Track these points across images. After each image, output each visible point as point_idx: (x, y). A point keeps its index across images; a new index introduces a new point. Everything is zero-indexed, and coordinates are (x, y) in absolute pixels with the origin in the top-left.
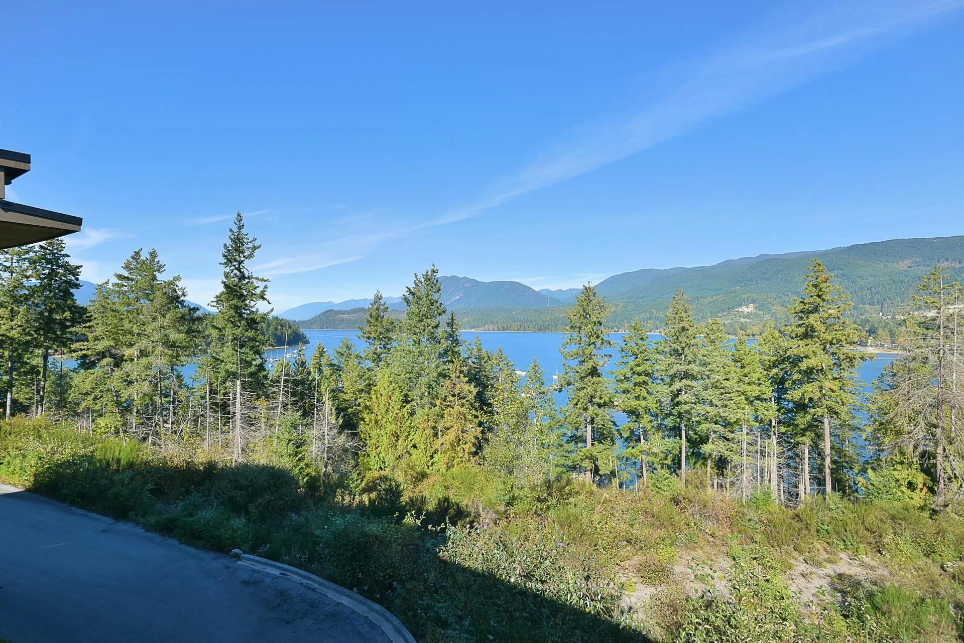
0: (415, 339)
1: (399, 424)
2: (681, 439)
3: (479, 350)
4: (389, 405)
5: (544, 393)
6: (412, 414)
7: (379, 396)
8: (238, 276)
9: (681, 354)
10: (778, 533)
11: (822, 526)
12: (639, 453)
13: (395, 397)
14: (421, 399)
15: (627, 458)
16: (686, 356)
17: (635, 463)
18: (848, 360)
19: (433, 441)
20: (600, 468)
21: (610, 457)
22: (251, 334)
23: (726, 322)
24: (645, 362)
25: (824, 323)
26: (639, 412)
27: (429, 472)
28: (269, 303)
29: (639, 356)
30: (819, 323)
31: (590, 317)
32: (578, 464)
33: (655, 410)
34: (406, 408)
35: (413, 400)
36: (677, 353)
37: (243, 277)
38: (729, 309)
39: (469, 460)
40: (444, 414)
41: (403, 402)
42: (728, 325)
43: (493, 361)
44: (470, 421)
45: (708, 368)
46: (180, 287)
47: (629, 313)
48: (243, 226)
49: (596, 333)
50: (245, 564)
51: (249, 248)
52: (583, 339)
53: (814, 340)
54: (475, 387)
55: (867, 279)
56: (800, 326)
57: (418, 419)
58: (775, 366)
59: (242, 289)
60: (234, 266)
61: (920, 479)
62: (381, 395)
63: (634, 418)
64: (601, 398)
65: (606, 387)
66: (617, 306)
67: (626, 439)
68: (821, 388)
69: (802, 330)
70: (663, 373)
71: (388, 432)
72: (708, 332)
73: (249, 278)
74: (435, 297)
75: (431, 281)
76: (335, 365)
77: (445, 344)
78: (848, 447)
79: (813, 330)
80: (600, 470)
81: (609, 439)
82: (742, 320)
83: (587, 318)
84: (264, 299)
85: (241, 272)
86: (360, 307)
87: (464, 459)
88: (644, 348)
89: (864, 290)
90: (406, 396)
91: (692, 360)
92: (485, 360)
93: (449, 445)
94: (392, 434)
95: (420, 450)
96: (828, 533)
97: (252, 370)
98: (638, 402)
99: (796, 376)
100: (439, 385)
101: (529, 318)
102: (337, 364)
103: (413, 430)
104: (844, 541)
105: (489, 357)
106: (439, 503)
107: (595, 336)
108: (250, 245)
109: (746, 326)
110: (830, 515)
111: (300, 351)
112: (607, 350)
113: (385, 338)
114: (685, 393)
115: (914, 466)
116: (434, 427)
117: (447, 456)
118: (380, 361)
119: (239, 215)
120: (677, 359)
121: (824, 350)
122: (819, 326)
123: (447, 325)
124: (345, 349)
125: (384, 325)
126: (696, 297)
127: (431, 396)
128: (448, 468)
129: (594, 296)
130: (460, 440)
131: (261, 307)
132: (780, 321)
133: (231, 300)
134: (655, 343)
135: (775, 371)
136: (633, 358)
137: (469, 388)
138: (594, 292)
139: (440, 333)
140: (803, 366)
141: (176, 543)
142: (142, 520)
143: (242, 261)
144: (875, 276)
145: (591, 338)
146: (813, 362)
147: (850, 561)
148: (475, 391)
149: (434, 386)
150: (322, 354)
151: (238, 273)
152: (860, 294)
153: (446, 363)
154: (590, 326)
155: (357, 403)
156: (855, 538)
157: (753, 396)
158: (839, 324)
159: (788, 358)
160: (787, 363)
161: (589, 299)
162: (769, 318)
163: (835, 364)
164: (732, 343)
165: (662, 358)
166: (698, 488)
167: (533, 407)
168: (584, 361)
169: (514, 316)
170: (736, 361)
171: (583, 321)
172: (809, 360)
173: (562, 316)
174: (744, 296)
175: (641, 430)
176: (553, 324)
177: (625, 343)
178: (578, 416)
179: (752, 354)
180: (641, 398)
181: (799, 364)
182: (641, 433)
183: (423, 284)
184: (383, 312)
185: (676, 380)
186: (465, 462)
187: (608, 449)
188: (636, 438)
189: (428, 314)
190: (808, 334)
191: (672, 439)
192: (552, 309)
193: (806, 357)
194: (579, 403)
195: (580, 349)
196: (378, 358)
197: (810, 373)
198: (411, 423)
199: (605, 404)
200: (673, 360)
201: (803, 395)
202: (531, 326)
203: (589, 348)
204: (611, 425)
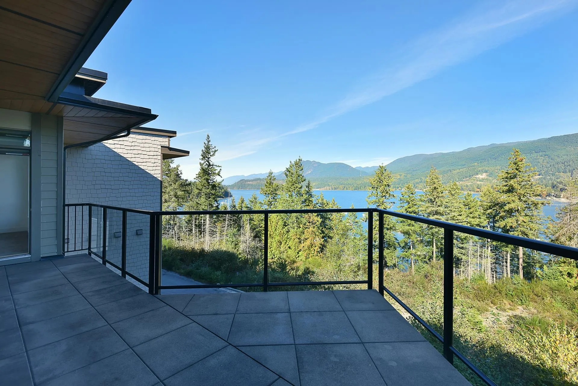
0: (290, 194)
1: (281, 236)
2: (433, 247)
3: (322, 200)
4: (277, 227)
5: (357, 222)
6: (288, 232)
7: (272, 222)
8: (208, 165)
9: (434, 202)
10: (482, 294)
11: (509, 292)
12: (410, 255)
13: (280, 223)
14: (293, 224)
15: (403, 258)
16: (436, 203)
17: (408, 260)
18: (534, 205)
19: (299, 245)
20: (388, 262)
21: (393, 257)
22: (213, 192)
23: (468, 184)
24: (414, 206)
25: (519, 184)
26: (410, 233)
27: (297, 260)
28: (221, 177)
29: (410, 203)
30: (516, 184)
31: (383, 182)
32: (375, 260)
33: (419, 231)
34: (285, 229)
35: (288, 225)
36: (431, 201)
37: (209, 165)
38: (470, 176)
39: (317, 255)
40: (304, 232)
41: (284, 226)
42: (469, 186)
43: (330, 205)
44: (317, 235)
45: (449, 209)
46: (179, 170)
47: (408, 179)
48: (210, 141)
49: (386, 191)
50: (223, 289)
51: (212, 151)
52: (379, 194)
53: (513, 194)
54: (320, 218)
55: (562, 157)
56: (506, 186)
57: (291, 234)
58: (490, 208)
59: (209, 170)
60: (206, 160)
61: (576, 271)
62: (273, 222)
63: (407, 236)
64: (388, 225)
65: (391, 220)
66: (401, 175)
67: (403, 248)
68: (517, 221)
69: (507, 188)
70: (423, 212)
71: (276, 240)
72: (451, 190)
73: (212, 165)
74: (301, 173)
75: (299, 164)
76: (249, 207)
77: (305, 197)
78: (536, 254)
79: (513, 189)
80: (387, 263)
81: (393, 247)
82: (479, 183)
83: (381, 183)
84: (219, 175)
85: (209, 163)
86: (258, 178)
87: (314, 255)
88: (413, 199)
89: (560, 164)
90: (285, 222)
91: (440, 205)
92: (325, 205)
93: (307, 247)
94: (278, 241)
95: (292, 250)
96: (512, 296)
97: (214, 209)
98: (409, 227)
99: (502, 214)
100: (302, 217)
101: (349, 183)
102: (250, 207)
103: (288, 239)
104: (521, 300)
105: (327, 203)
106: (305, 270)
107: (385, 192)
108: (213, 150)
109: (481, 186)
110: (514, 287)
111: (233, 200)
112: (392, 200)
113: (274, 194)
115: (572, 265)
116: (299, 238)
117: (306, 253)
118: (272, 205)
119: (208, 136)
120: (431, 204)
121: (519, 199)
123: (306, 187)
124: (253, 200)
125: (274, 187)
126: (450, 170)
127: (298, 222)
128: (306, 258)
129: (385, 171)
130: (313, 245)
131: (218, 179)
133: (205, 176)
134: (420, 196)
135: (489, 211)
136: (407, 204)
137: (317, 219)
138: (385, 169)
139: (303, 191)
140: (506, 208)
141: (193, 280)
142: (178, 271)
143: (210, 158)
144: (567, 155)
145: (383, 193)
146: (512, 205)
147: (523, 310)
148: (320, 220)
149: (299, 217)
150: (243, 202)
151: (208, 163)
152: (557, 166)
153: (305, 206)
154: (382, 187)
155: (260, 226)
156: (527, 299)
157: (476, 224)
158: (529, 185)
159: (498, 204)
160: (498, 206)
161: (382, 173)
162: (496, 181)
163: (526, 207)
164: (464, 196)
165: (423, 204)
166: (438, 270)
167: (351, 229)
168: (379, 206)
169: (341, 182)
170: (465, 205)
171: (379, 184)
172: (510, 205)
173: (368, 181)
174: (480, 169)
175: (411, 242)
176: (363, 186)
177: (403, 196)
178: (376, 234)
179: (475, 201)
180: (411, 225)
181: (504, 207)
182: (411, 244)
183: (294, 166)
184: (273, 181)
185: (431, 215)
186: (315, 256)
187: (392, 252)
188: (408, 247)
189: (297, 181)
190: (511, 190)
191: (428, 247)
192: (362, 177)
193: (508, 203)
194: (376, 228)
195: (377, 199)
196: (270, 204)
197: (511, 212)
198: (287, 236)
199: (391, 228)
200: (429, 205)
201: (506, 224)
202: (351, 187)
203: (382, 198)
204: (394, 239)
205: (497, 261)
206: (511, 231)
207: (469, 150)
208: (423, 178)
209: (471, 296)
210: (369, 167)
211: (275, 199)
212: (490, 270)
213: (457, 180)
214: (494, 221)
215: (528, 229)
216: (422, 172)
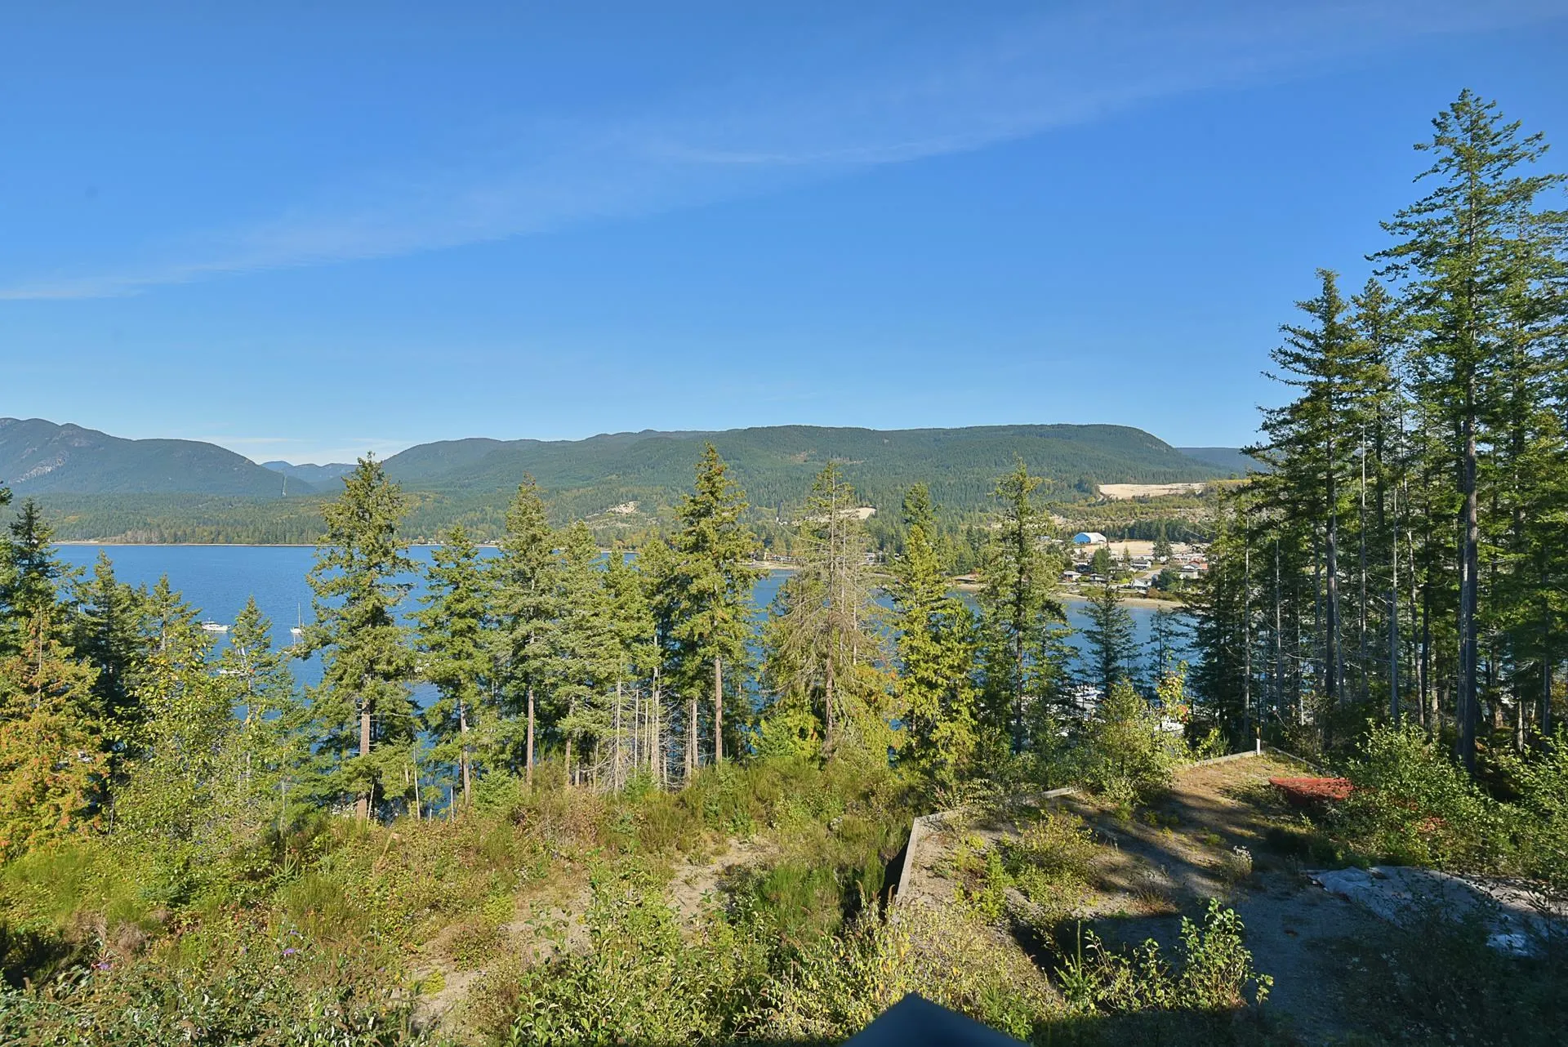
2: (527, 716)
3: (108, 585)
5: (270, 664)
9: (530, 579)
10: (657, 830)
11: (710, 808)
12: (457, 751)
15: (437, 763)
16: (537, 582)
17: (450, 768)
18: (742, 579)
20: (385, 788)
21: (405, 766)
23: (598, 528)
24: (471, 595)
25: (717, 530)
26: (459, 680)
29: (461, 585)
30: (711, 530)
31: (371, 517)
32: (340, 790)
33: (486, 672)
36: (523, 578)
38: (601, 508)
39: (73, 829)
42: (600, 533)
43: (146, 606)
44: (77, 741)
45: (570, 599)
47: (446, 511)
49: (382, 547)
52: (355, 557)
53: (705, 553)
54: (93, 665)
55: (764, 473)
56: (690, 533)
58: (659, 592)
61: (811, 722)
63: (451, 691)
64: (390, 662)
65: (399, 643)
66: (423, 498)
67: (436, 730)
68: (712, 618)
69: (692, 539)
70: (501, 611)
72: (571, 544)
78: (741, 694)
79: (705, 540)
80: (385, 792)
81: (403, 734)
82: (620, 525)
83: (365, 520)
87: (56, 830)
88: (469, 571)
89: (761, 487)
91: (547, 588)
92: (122, 606)
96: (717, 815)
98: (457, 664)
99: (685, 604)
101: (238, 518)
104: (734, 821)
105: (134, 600)
107: (380, 552)
109: (624, 534)
110: (720, 790)
114: (536, 640)
115: (806, 709)
120: (523, 587)
121: (716, 566)
122: (712, 536)
123: (11, 530)
126: (555, 489)
129: (379, 479)
130: (47, 789)
132: (667, 527)
134: (489, 562)
135: (659, 598)
136: (450, 588)
137: (76, 670)
138: (380, 472)
140: (693, 589)
144: (772, 470)
145: (373, 556)
146: (704, 583)
147: (740, 846)
148: (93, 674)
152: (756, 492)
154: (370, 534)
156: (745, 814)
157: (631, 636)
158: (734, 532)
159: (675, 579)
160: (675, 586)
161: (369, 484)
162: (654, 522)
163: (729, 585)
164: (604, 560)
165: (500, 586)
166: (550, 789)
167: (243, 694)
168: (358, 599)
170: (608, 586)
171: (357, 524)
172: (700, 581)
173: (313, 514)
174: (622, 490)
175: (462, 709)
176: (294, 529)
177: (438, 563)
178: (344, 700)
179: (630, 574)
180: (463, 655)
181: (688, 587)
182: (463, 715)
185: (522, 619)
186: (60, 834)
187: (402, 751)
188: (453, 725)
190: (699, 545)
191: (512, 718)
192: (292, 500)
193: (696, 577)
194: (345, 677)
195: (350, 577)
197: (700, 598)
199: (398, 672)
200: (517, 589)
201: (691, 630)
202: (244, 534)
203: (369, 574)
204: (407, 708)
207: (599, 441)
209: (631, 845)
210: (316, 466)
212: (658, 754)
213: (575, 515)
214: (664, 623)
215: (731, 637)
216: (485, 492)
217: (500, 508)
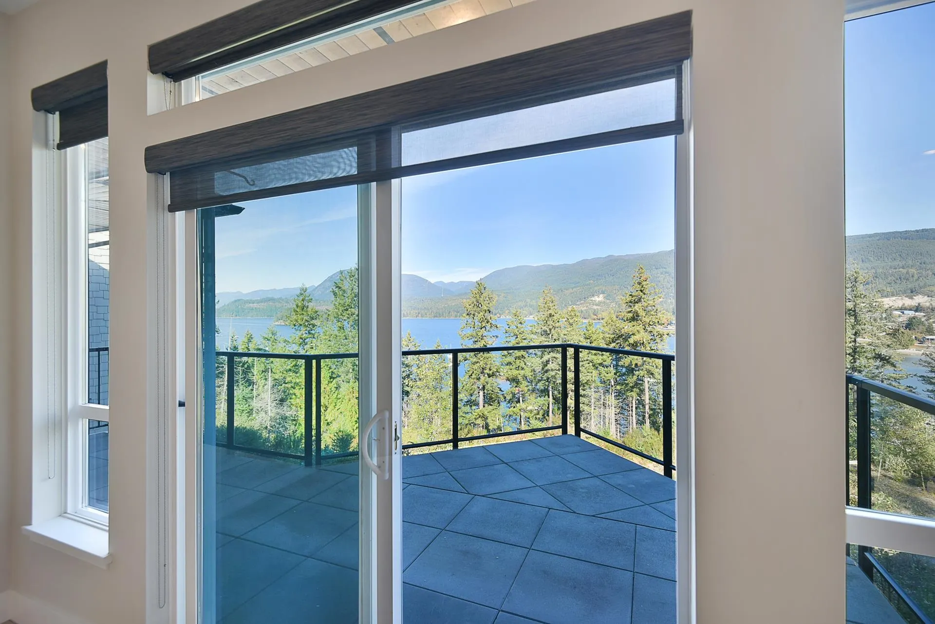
0: (340, 325)
2: (549, 397)
9: (549, 334)
12: (518, 411)
15: (510, 416)
16: (552, 336)
17: (516, 419)
18: (660, 336)
20: (490, 424)
21: (497, 416)
23: (583, 309)
24: (523, 341)
25: (644, 310)
26: (519, 380)
29: (518, 336)
30: (641, 310)
31: (482, 306)
33: (530, 377)
36: (546, 334)
38: (585, 298)
41: (330, 379)
42: (584, 311)
47: (509, 302)
49: (486, 319)
52: (476, 324)
53: (638, 322)
56: (630, 312)
58: (613, 341)
63: (515, 384)
64: (490, 370)
65: (494, 361)
66: (499, 297)
67: (509, 402)
69: (631, 315)
72: (568, 318)
75: (355, 276)
76: (261, 348)
79: (638, 316)
80: (489, 426)
81: (496, 401)
82: (595, 307)
83: (479, 307)
88: (522, 330)
90: (333, 373)
98: (517, 372)
101: (426, 306)
102: (264, 348)
103: (339, 401)
107: (485, 321)
109: (598, 312)
111: (233, 337)
112: (494, 332)
113: (310, 325)
114: (552, 363)
118: (306, 346)
120: (546, 338)
121: (644, 329)
122: (642, 313)
124: (270, 335)
125: (309, 313)
126: (561, 290)
129: (485, 289)
134: (530, 326)
135: (613, 345)
136: (514, 338)
138: (485, 286)
140: (631, 341)
145: (483, 323)
150: (250, 340)
154: (481, 313)
155: (286, 381)
157: (598, 363)
158: (654, 311)
159: (622, 335)
160: (621, 339)
161: (481, 292)
162: (614, 306)
163: (652, 339)
164: (584, 326)
165: (535, 337)
168: (477, 341)
169: (414, 304)
170: (586, 338)
171: (476, 309)
172: (635, 337)
173: (461, 305)
174: (596, 288)
175: (520, 393)
176: (446, 311)
177: (508, 326)
179: (597, 333)
180: (520, 368)
181: (629, 339)
182: (520, 396)
183: (348, 279)
184: (308, 302)
185: (546, 353)
187: (495, 409)
188: (516, 400)
189: (352, 305)
190: (635, 318)
191: (542, 398)
192: (446, 298)
193: (633, 334)
195: (474, 332)
196: (303, 342)
197: (636, 346)
198: (337, 396)
199: (493, 374)
200: (543, 339)
201: (631, 362)
202: (428, 314)
203: (481, 331)
204: (497, 390)
205: (623, 410)
206: (636, 371)
207: (583, 262)
208: (528, 300)
210: (455, 283)
211: (313, 334)
212: (614, 423)
213: (570, 303)
214: (616, 358)
215: (653, 366)
217: (533, 300)
